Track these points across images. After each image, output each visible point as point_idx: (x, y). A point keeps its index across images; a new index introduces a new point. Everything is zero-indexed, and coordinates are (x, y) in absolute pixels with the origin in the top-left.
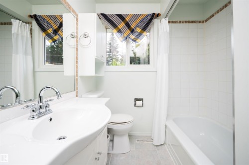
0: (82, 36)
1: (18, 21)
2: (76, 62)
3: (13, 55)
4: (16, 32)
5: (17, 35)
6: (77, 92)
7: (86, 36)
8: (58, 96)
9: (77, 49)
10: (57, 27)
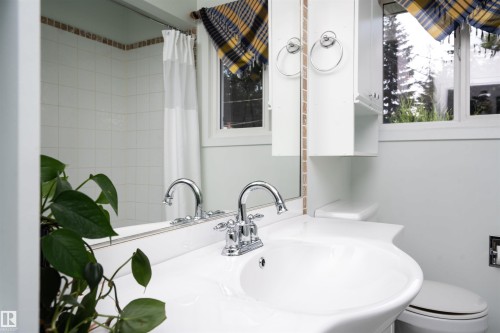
0: (319, 43)
1: (173, 31)
2: (303, 119)
3: (166, 110)
4: (170, 57)
5: (172, 63)
6: (305, 201)
7: (328, 42)
8: (280, 208)
9: (305, 81)
10: (248, 29)
